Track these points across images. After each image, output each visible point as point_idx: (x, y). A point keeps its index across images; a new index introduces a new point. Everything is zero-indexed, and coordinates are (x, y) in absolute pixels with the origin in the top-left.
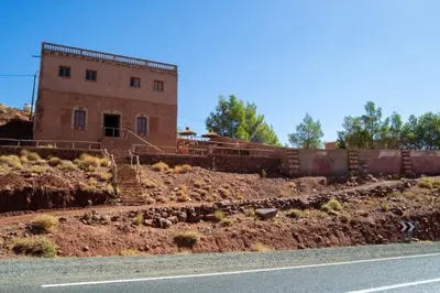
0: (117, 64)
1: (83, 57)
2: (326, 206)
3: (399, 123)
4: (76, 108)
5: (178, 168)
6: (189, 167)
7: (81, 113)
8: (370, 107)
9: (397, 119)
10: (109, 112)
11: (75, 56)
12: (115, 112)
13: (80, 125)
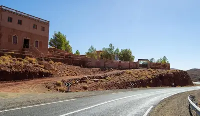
0: (29, 18)
1: (17, 14)
2: (107, 78)
3: (118, 51)
4: (14, 35)
5: (57, 63)
6: (60, 63)
7: (16, 37)
8: (111, 45)
9: (118, 50)
10: (26, 38)
11: (14, 13)
12: (28, 38)
13: (16, 42)
